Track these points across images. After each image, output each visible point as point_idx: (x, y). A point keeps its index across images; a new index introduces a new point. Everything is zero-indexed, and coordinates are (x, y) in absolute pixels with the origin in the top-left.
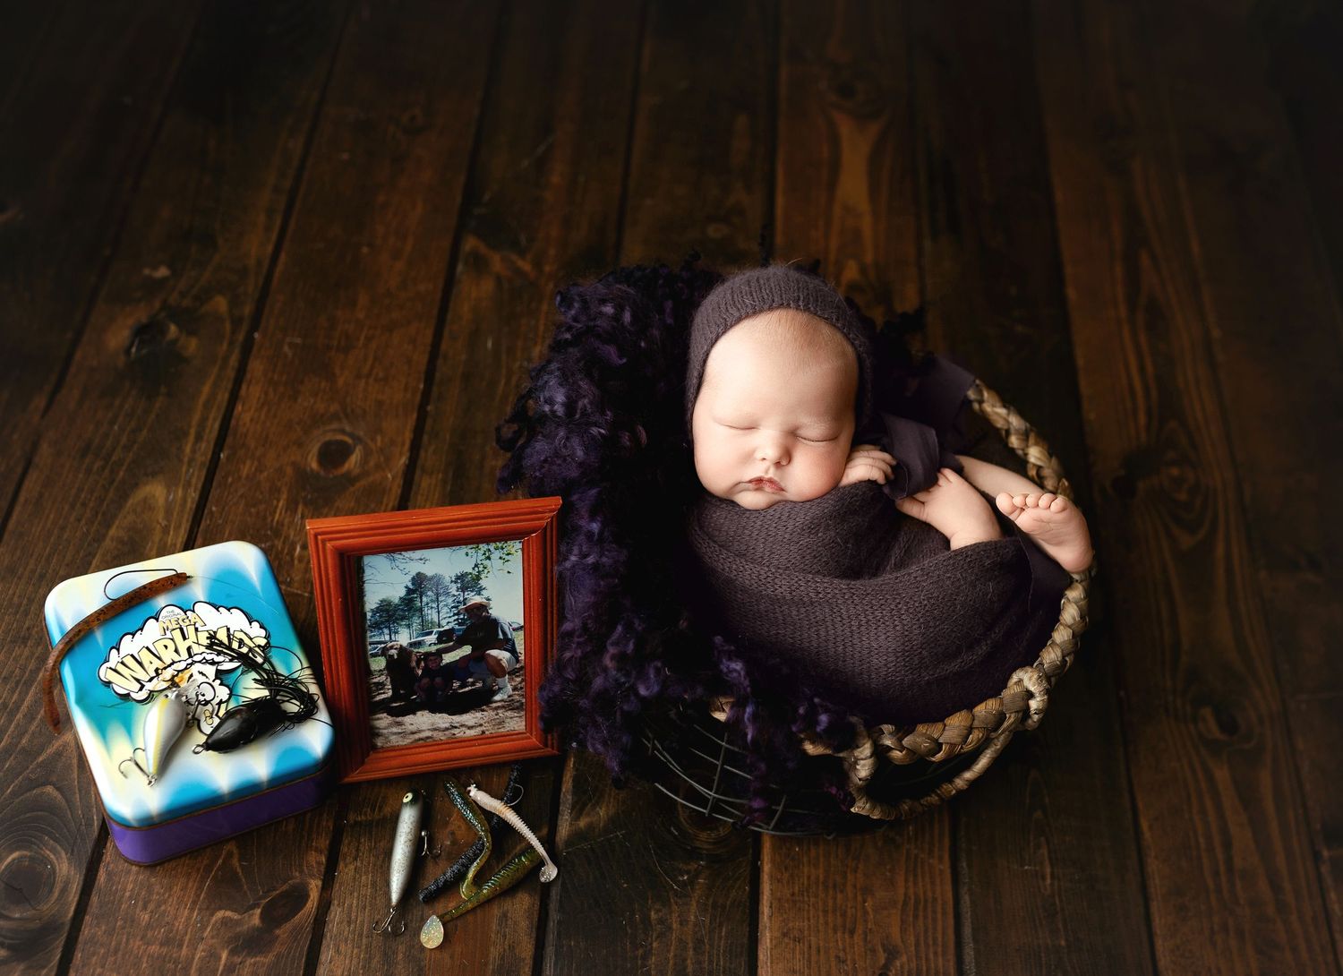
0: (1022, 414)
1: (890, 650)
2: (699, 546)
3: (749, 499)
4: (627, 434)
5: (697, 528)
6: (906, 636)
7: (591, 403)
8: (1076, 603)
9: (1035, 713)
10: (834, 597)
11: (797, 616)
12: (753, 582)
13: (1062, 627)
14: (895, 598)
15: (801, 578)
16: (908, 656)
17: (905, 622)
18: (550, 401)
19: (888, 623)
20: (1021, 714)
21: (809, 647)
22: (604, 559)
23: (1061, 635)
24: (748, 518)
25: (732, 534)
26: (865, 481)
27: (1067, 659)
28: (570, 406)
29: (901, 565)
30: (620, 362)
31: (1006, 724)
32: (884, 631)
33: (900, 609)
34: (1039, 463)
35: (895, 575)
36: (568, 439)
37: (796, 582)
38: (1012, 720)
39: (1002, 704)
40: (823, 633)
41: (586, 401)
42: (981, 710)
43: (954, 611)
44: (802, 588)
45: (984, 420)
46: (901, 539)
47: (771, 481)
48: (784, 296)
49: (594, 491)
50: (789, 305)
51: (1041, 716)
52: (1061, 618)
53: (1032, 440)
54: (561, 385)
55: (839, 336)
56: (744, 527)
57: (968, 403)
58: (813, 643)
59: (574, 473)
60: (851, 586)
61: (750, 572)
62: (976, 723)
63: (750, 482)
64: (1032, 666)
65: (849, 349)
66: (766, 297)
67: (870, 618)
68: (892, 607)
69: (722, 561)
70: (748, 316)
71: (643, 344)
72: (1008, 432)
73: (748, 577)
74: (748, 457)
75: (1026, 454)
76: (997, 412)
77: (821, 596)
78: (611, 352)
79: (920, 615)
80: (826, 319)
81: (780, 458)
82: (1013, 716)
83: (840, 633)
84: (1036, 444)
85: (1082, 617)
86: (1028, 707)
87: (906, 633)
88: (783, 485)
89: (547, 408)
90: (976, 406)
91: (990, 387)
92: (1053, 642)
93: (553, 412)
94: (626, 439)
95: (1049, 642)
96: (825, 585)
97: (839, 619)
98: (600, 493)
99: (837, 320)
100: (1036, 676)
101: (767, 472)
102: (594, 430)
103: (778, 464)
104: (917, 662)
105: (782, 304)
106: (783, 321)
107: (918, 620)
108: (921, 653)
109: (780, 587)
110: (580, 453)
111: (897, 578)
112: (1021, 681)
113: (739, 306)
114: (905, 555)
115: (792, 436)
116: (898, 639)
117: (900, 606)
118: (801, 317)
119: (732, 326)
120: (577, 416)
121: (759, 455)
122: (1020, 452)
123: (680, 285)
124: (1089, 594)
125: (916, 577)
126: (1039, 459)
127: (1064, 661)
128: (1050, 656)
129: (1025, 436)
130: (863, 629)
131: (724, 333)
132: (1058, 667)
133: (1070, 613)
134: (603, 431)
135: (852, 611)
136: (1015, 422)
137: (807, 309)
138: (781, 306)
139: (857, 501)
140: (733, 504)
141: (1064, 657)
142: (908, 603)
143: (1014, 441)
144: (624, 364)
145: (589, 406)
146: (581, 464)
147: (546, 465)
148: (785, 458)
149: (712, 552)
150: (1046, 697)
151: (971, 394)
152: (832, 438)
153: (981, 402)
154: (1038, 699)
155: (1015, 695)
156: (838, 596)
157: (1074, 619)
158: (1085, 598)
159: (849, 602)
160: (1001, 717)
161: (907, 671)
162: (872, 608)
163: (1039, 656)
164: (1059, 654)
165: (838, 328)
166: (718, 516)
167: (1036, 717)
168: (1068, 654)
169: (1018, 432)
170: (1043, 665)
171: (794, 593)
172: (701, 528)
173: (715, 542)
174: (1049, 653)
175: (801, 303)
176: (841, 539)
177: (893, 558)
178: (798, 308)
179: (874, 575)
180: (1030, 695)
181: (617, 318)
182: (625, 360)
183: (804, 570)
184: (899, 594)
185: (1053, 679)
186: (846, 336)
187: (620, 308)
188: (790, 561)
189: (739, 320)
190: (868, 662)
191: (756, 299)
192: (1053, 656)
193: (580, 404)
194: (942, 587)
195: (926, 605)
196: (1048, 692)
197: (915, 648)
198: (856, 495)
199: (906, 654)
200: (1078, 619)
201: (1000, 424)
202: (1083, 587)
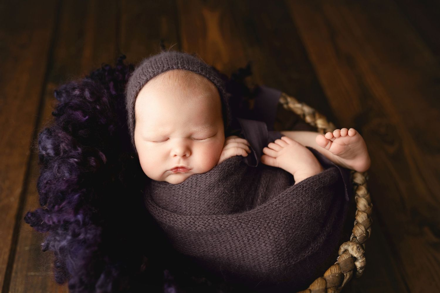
0: (309, 104)
1: (268, 251)
2: (152, 210)
3: (173, 179)
4: (93, 158)
5: (150, 201)
6: (277, 241)
7: (67, 145)
8: (364, 197)
9: (361, 269)
10: (230, 226)
11: (212, 240)
12: (183, 226)
13: (360, 213)
14: (266, 220)
15: (210, 218)
16: (280, 253)
17: (274, 233)
18: (45, 149)
19: (264, 236)
20: (352, 272)
21: (222, 256)
22: (88, 235)
23: (361, 218)
24: (174, 190)
25: (168, 200)
26: (234, 156)
27: (368, 231)
28: (56, 148)
29: (265, 199)
30: (85, 119)
31: (345, 281)
32: (263, 241)
33: (270, 226)
34: (324, 127)
35: (264, 205)
36: (59, 168)
37: (207, 222)
38: (348, 277)
39: (340, 268)
40: (228, 247)
41: (63, 144)
42: (328, 274)
43: (302, 222)
44: (211, 224)
45: (291, 112)
46: (262, 182)
47: (182, 167)
48: (169, 63)
49: (76, 196)
50: (173, 68)
51: (363, 269)
52: (358, 207)
53: (317, 116)
54: (48, 138)
55: (205, 80)
56: (173, 195)
57: (281, 105)
58: (224, 253)
59: (63, 187)
60: (239, 218)
61: (180, 221)
62: (328, 285)
63: (172, 170)
64: (349, 240)
65: (213, 87)
66: (159, 66)
67: (254, 234)
68: (265, 225)
69: (164, 217)
70: (151, 78)
71: (98, 107)
72: (304, 116)
73: (180, 224)
74: (167, 156)
75: (316, 124)
76: (296, 107)
77: (223, 227)
78: (79, 114)
79: (282, 228)
80: (196, 71)
81: (184, 152)
82: (348, 274)
83: (238, 246)
84: (320, 118)
85: (369, 204)
86: (355, 266)
87: (276, 240)
88: (189, 167)
89: (44, 153)
90: (285, 106)
91: (291, 95)
92: (358, 223)
93: (48, 154)
94: (92, 161)
95: (355, 223)
96: (224, 220)
97: (236, 238)
98: (80, 196)
99: (202, 71)
100: (355, 247)
101: (179, 163)
102: (72, 160)
103: (184, 156)
104: (285, 255)
105: (169, 68)
106: (172, 76)
107: (282, 231)
108: (287, 250)
109: (199, 226)
110: (67, 175)
111: (265, 207)
112: (346, 251)
113: (146, 74)
114: (266, 190)
115: (189, 138)
116: (272, 244)
117: (270, 224)
118: (182, 73)
119: (143, 85)
120: (62, 154)
121: (172, 154)
122: (312, 124)
123: (117, 73)
124: (369, 190)
125: (276, 205)
126: (323, 125)
127: (367, 232)
128: (359, 231)
129: (313, 116)
130: (251, 241)
131: (140, 90)
132: (365, 237)
133: (362, 203)
134: (76, 160)
135: (242, 232)
136: (307, 109)
137: (183, 68)
138: (168, 69)
139: (232, 168)
140: (166, 183)
141: (366, 230)
142: (274, 222)
143: (308, 119)
144: (87, 119)
145: (66, 147)
146: (67, 181)
147: (48, 185)
148: (188, 152)
149: (159, 213)
150: (364, 259)
151: (282, 101)
152: (213, 136)
153: (287, 103)
154: (360, 261)
155: (346, 261)
156: (232, 225)
157: (365, 206)
158: (368, 193)
159: (240, 227)
160: (341, 276)
161: (281, 261)
162: (253, 228)
163: (352, 232)
164: (364, 229)
165: (204, 76)
166: (160, 193)
167: (361, 271)
168: (368, 228)
169: (309, 114)
170: (356, 237)
171: (207, 228)
172: (152, 200)
173: (160, 207)
174: (358, 230)
175: (179, 65)
176: (228, 190)
177: (260, 194)
178: (178, 68)
179: (251, 208)
180: (355, 259)
181: (82, 96)
182: (87, 117)
183: (211, 213)
184: (268, 217)
185: (364, 245)
186: (209, 79)
187: (82, 90)
188: (201, 210)
189: (147, 81)
190: (258, 260)
191: (154, 68)
192: (360, 231)
193: (61, 146)
194: (292, 208)
195: (285, 221)
196: (364, 255)
197: (283, 247)
198: (231, 165)
199: (279, 252)
200: (368, 206)
201: (299, 112)
202: (365, 187)
